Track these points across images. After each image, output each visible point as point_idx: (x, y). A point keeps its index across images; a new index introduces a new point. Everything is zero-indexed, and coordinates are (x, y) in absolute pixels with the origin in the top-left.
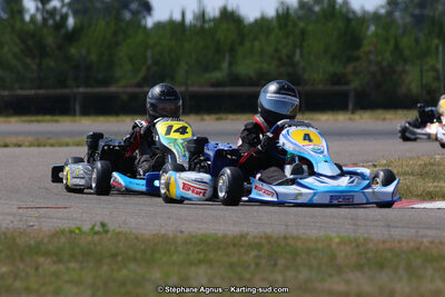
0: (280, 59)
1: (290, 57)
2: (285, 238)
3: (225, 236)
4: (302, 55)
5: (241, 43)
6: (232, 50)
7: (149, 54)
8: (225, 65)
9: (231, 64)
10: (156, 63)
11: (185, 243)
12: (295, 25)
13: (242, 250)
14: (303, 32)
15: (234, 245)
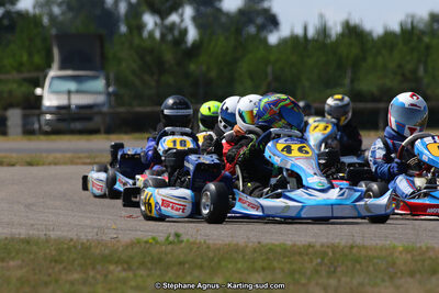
0: (403, 75)
1: (414, 72)
2: (351, 247)
3: (294, 245)
4: (426, 71)
5: (364, 59)
7: (269, 69)
8: (347, 81)
9: (352, 81)
10: (277, 79)
11: (254, 251)
12: (420, 40)
13: (307, 258)
14: (428, 48)
15: (300, 254)
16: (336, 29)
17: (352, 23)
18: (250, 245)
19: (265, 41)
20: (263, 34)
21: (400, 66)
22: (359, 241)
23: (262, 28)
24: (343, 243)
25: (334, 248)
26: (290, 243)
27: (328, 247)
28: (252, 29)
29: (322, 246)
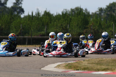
0: (63, 28)
1: (66, 27)
4: (69, 26)
5: (50, 23)
6: (47, 25)
7: (21, 26)
8: (45, 29)
9: (47, 29)
10: (23, 29)
16: (42, 13)
17: (47, 11)
19: (20, 17)
20: (19, 15)
21: (62, 25)
23: (18, 13)
28: (16, 13)
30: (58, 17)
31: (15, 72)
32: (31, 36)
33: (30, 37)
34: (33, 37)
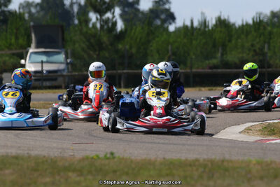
0: (255, 51)
2: (223, 161)
3: (187, 160)
4: (269, 49)
5: (230, 41)
6: (224, 46)
7: (170, 48)
8: (219, 55)
9: (222, 55)
10: (174, 54)
11: (161, 164)
12: (265, 28)
13: (194, 168)
14: (270, 33)
15: (190, 165)
16: (212, 22)
17: (222, 18)
18: (159, 159)
19: (167, 29)
20: (166, 25)
21: (252, 45)
22: (227, 157)
23: (164, 21)
24: (218, 158)
25: (212, 162)
26: (183, 158)
27: (208, 161)
28: (158, 22)
29: (204, 160)
30: (245, 29)
31: (159, 143)
32: (191, 68)
33: (189, 71)
34: (194, 70)
